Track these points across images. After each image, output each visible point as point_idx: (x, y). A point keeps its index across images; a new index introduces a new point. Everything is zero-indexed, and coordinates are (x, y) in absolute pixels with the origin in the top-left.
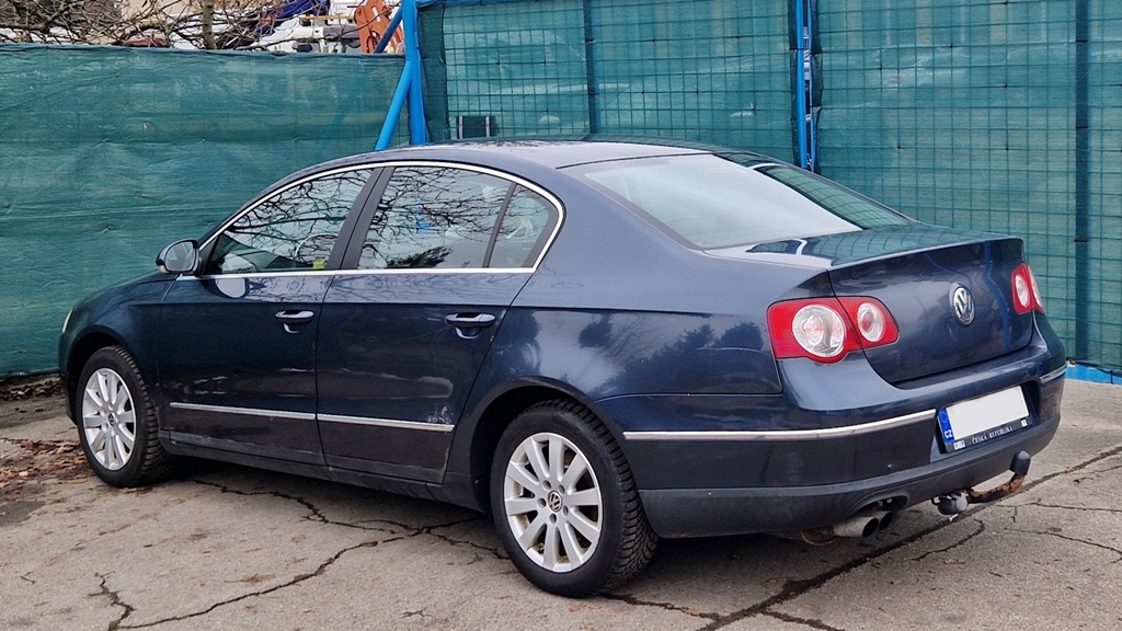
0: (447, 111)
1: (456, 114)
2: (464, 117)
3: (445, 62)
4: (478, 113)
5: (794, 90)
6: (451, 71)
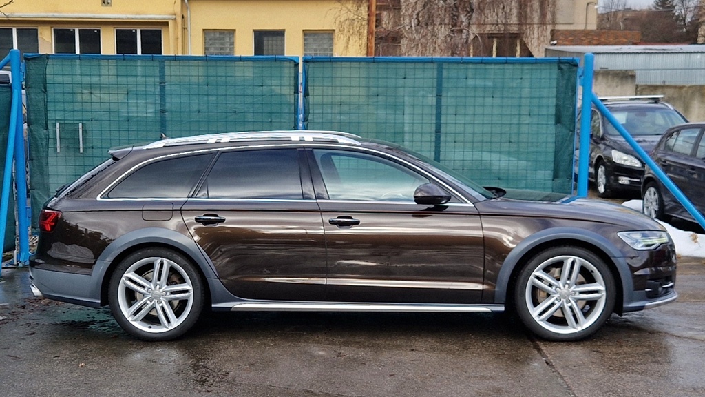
0: (46, 120)
1: (54, 122)
2: (60, 123)
3: (46, 91)
4: (72, 122)
5: (296, 112)
6: (50, 96)
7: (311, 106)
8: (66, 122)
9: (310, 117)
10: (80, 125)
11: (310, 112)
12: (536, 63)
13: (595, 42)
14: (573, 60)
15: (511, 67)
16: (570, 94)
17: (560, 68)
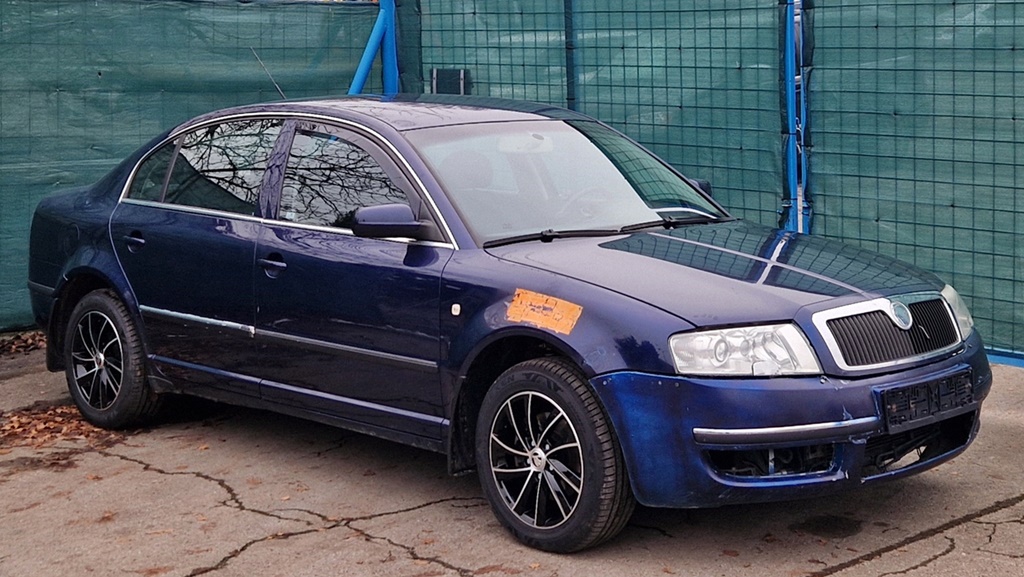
0: (421, 63)
1: (430, 66)
2: (438, 70)
3: (420, 11)
4: (452, 66)
5: (782, 48)
6: (426, 21)
7: (817, 33)
8: (446, 67)
9: (817, 57)
10: (462, 72)
11: (818, 44)
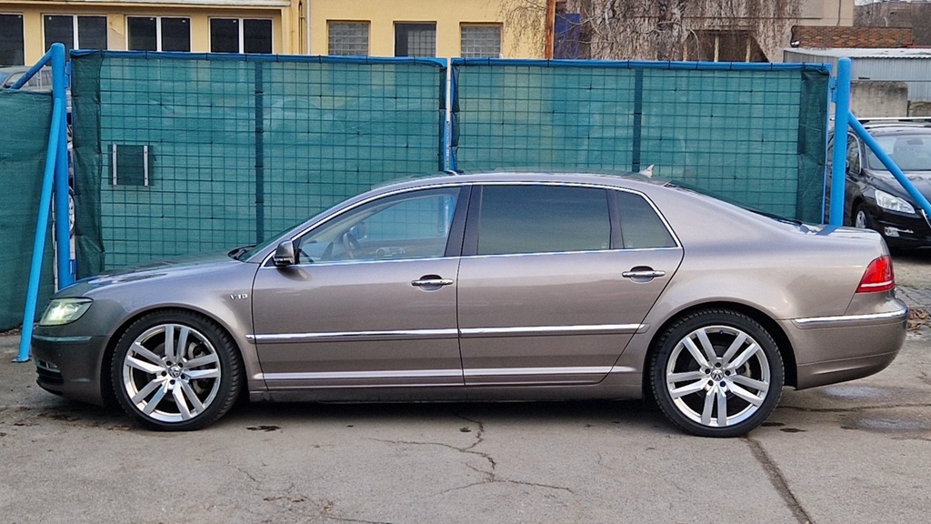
0: (99, 141)
1: (110, 143)
2: (117, 146)
3: (100, 101)
4: (134, 144)
5: (441, 135)
6: (105, 107)
7: (461, 126)
8: (126, 143)
9: (461, 141)
10: (146, 148)
11: (461, 133)
12: (771, 70)
13: (851, 43)
14: (822, 67)
15: (737, 75)
16: (818, 113)
17: (804, 78)
